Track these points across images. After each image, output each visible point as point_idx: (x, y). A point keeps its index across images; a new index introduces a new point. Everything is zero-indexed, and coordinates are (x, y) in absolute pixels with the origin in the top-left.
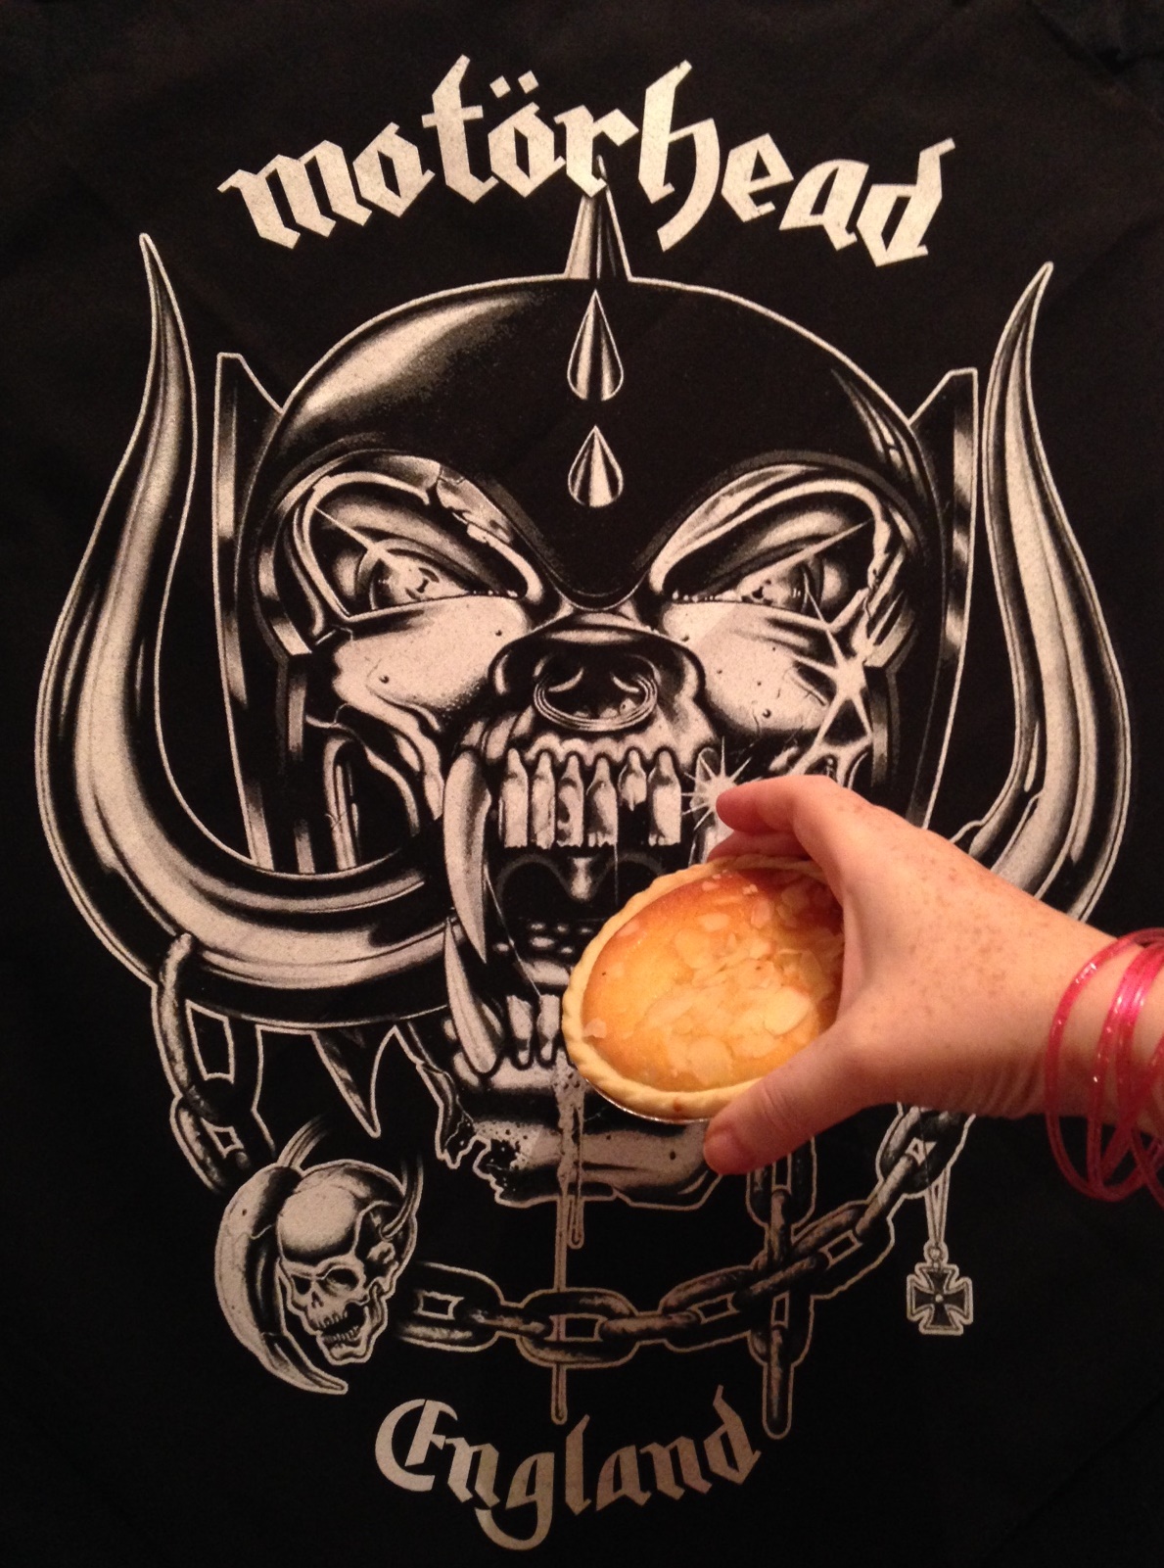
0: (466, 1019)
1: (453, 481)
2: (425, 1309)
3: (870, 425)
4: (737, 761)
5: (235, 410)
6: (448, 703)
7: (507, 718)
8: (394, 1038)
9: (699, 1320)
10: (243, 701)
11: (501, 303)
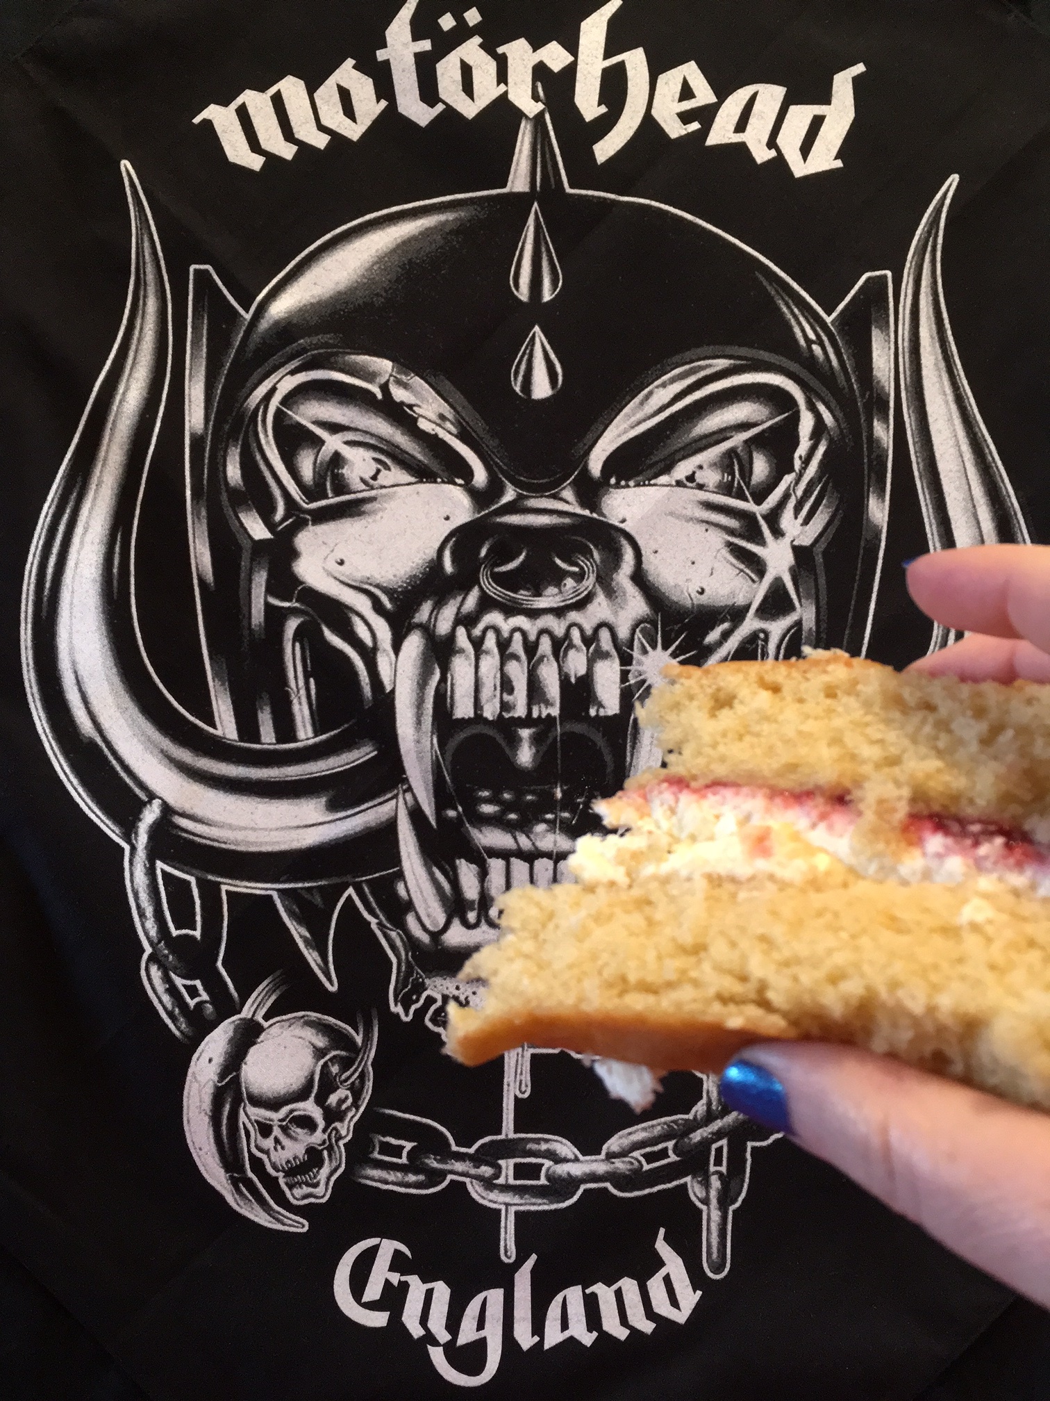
0: (417, 880)
1: (404, 378)
2: (379, 1153)
3: (793, 322)
4: (673, 635)
5: (206, 317)
6: (400, 584)
7: (455, 598)
8: (350, 897)
9: (642, 1166)
10: (210, 584)
11: (449, 216)
